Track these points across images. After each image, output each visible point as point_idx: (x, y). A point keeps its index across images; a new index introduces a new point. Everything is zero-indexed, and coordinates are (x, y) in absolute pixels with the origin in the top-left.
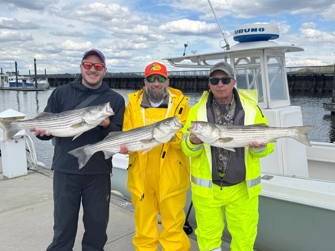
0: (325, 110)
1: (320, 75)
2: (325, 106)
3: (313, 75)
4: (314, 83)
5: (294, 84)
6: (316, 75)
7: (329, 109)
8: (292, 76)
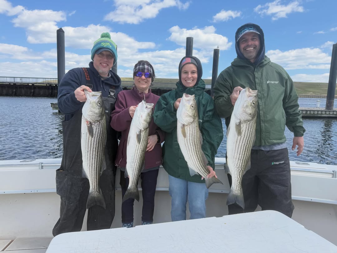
0: (53, 109)
1: (54, 85)
2: (53, 106)
3: (49, 85)
4: (50, 91)
5: (34, 91)
6: (51, 85)
7: (56, 108)
8: (31, 85)
